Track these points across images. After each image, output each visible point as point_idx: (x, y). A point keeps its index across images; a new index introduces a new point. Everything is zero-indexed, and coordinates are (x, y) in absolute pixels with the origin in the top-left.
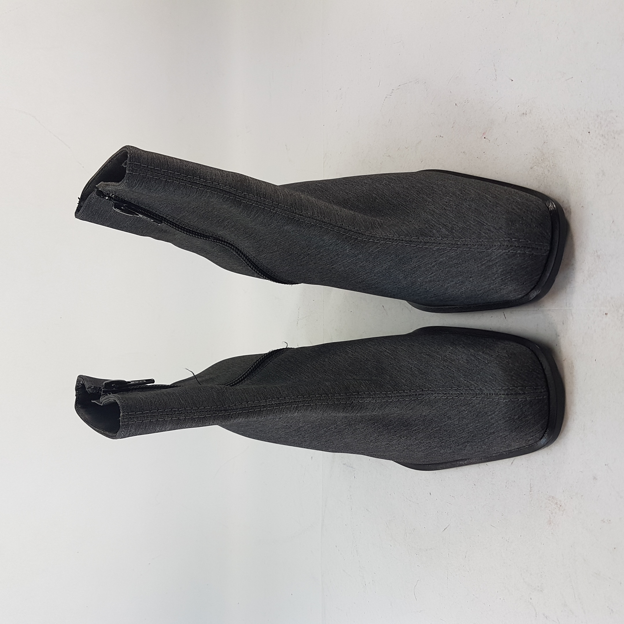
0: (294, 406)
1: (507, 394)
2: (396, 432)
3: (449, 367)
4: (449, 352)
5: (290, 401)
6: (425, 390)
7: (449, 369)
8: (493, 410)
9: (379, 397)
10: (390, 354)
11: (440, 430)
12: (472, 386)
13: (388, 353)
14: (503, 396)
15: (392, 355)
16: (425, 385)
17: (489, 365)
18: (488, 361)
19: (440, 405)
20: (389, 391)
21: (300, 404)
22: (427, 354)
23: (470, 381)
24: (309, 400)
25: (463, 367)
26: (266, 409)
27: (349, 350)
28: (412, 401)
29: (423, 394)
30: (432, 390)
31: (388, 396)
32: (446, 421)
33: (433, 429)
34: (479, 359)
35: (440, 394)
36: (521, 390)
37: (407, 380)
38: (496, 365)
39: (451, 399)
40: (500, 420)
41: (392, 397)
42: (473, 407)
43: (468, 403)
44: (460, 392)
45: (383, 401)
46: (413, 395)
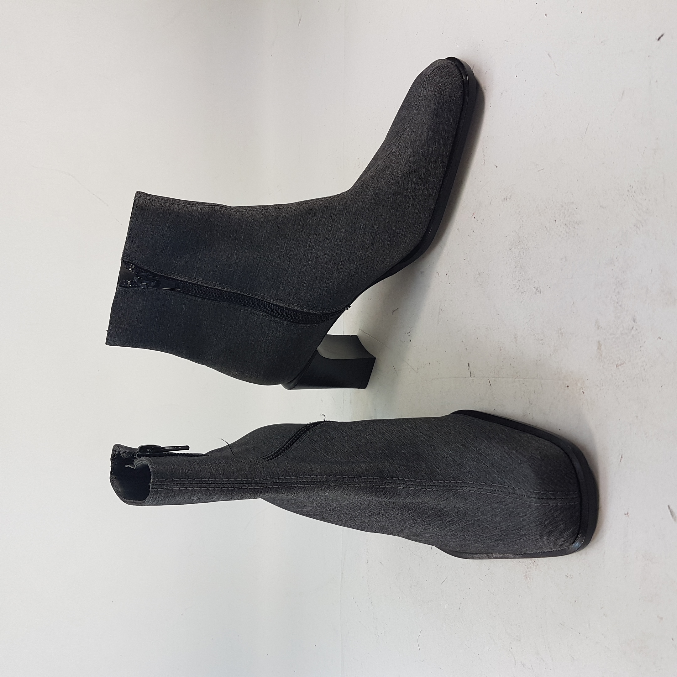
0: (325, 485)
1: (539, 498)
2: (429, 521)
3: (483, 462)
4: (484, 446)
5: (322, 480)
6: (459, 482)
7: (483, 463)
8: (525, 512)
9: (413, 485)
10: (426, 440)
11: (473, 524)
12: (506, 484)
13: (424, 438)
14: (534, 500)
15: (428, 442)
16: (459, 477)
17: (522, 465)
18: (521, 461)
19: (474, 499)
20: (423, 480)
21: (331, 484)
22: (462, 445)
23: (504, 479)
24: (342, 481)
25: (497, 463)
26: (296, 486)
27: (386, 431)
28: (446, 492)
29: (456, 486)
30: (466, 483)
31: (421, 484)
32: (479, 516)
33: (467, 523)
34: (512, 457)
35: (474, 487)
36: (553, 495)
37: (442, 469)
38: (528, 467)
39: (485, 494)
40: (531, 523)
41: (425, 486)
42: (506, 506)
43: (501, 500)
44: (494, 488)
45: (416, 489)
46: (447, 486)
